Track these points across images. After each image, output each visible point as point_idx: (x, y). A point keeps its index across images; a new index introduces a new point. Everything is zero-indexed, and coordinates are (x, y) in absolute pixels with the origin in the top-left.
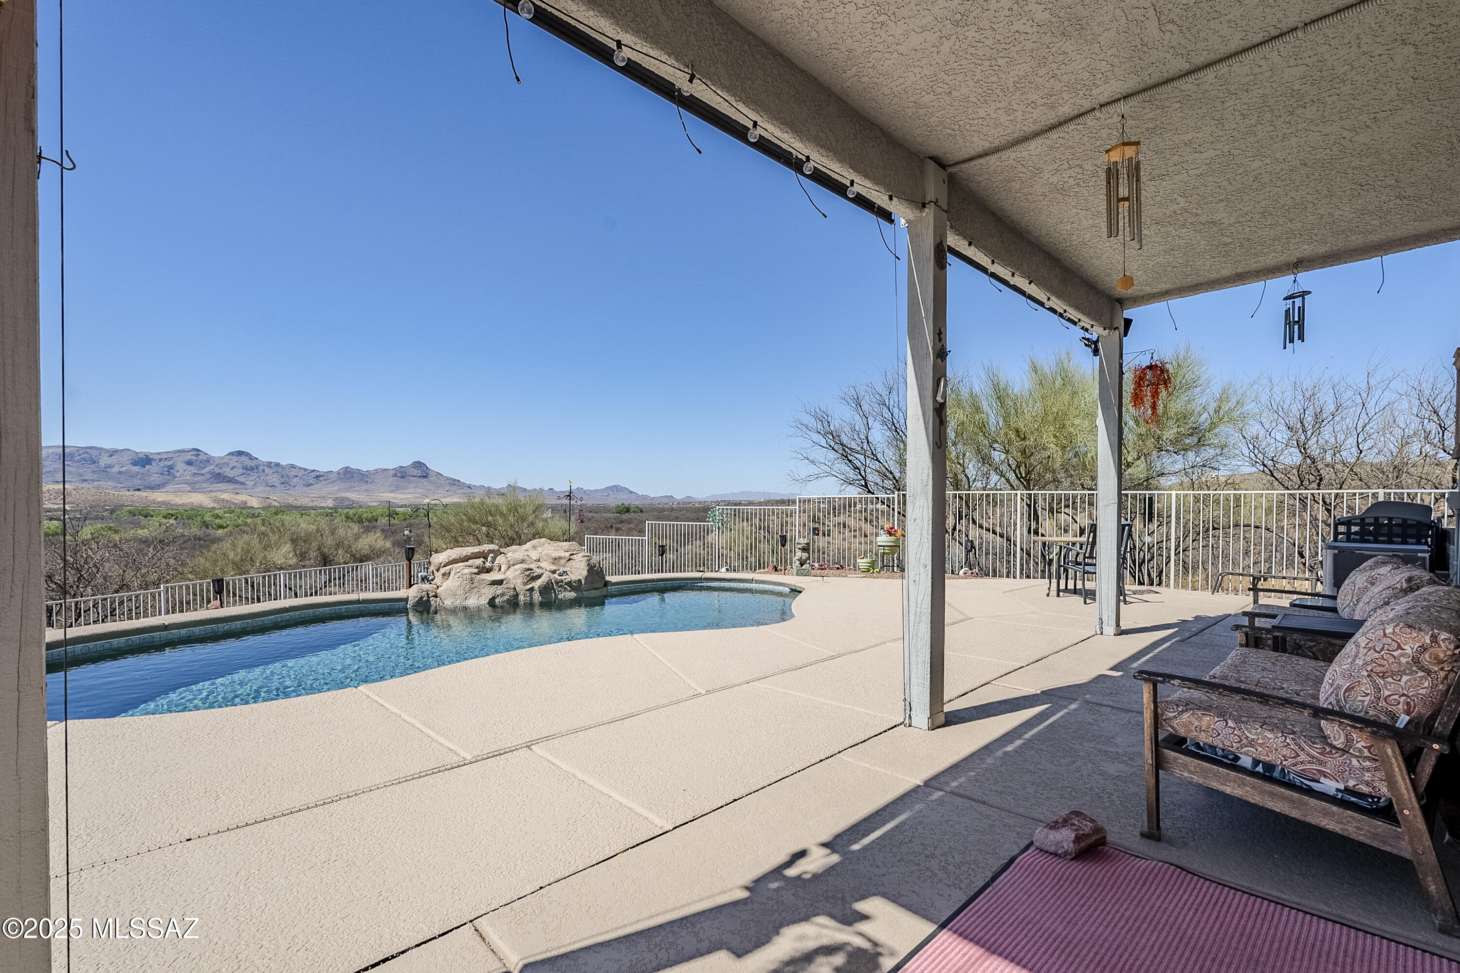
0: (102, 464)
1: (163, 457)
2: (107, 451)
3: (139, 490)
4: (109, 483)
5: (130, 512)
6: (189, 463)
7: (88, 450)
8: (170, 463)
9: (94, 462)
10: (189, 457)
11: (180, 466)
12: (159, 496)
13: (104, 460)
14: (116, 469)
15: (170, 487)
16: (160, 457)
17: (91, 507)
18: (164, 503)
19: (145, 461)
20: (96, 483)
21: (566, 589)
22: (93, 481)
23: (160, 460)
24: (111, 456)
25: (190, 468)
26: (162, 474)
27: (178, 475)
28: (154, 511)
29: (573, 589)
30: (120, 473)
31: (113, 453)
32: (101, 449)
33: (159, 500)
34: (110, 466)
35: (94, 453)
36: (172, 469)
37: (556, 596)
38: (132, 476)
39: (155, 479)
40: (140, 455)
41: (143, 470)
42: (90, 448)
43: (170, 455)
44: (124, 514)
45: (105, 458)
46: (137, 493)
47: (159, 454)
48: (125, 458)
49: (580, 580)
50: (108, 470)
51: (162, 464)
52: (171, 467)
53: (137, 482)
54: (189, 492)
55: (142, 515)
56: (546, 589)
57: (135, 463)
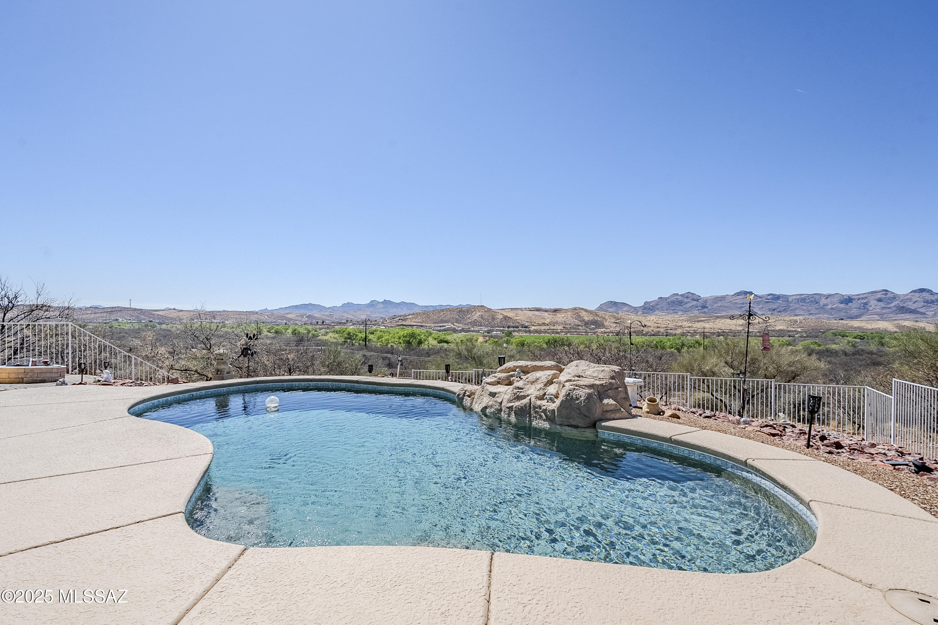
0: (822, 304)
1: (860, 297)
2: (824, 295)
3: (842, 319)
4: (825, 315)
5: (833, 333)
6: (880, 300)
7: (814, 296)
8: (865, 301)
9: (817, 303)
10: (880, 296)
11: (873, 303)
12: (856, 323)
13: (823, 301)
14: (830, 306)
15: (864, 318)
16: (858, 297)
17: (812, 330)
18: (859, 328)
19: (848, 300)
20: (817, 316)
21: (541, 417)
22: (816, 314)
23: (859, 299)
24: (827, 298)
25: (880, 303)
26: (860, 308)
27: (871, 308)
28: (849, 333)
29: (548, 419)
30: (832, 309)
31: (828, 296)
32: (821, 294)
33: (855, 326)
34: (826, 305)
35: (817, 297)
36: (867, 305)
37: (531, 421)
38: (839, 310)
39: (854, 312)
40: (845, 297)
41: (846, 307)
42: (815, 294)
43: (865, 296)
44: (829, 334)
45: (823, 300)
46: (841, 321)
47: (857, 295)
48: (836, 299)
49: (554, 410)
50: (825, 307)
51: (859, 302)
52: (866, 304)
53: (842, 314)
54: (878, 320)
55: (840, 335)
56: (523, 412)
57: (842, 302)
